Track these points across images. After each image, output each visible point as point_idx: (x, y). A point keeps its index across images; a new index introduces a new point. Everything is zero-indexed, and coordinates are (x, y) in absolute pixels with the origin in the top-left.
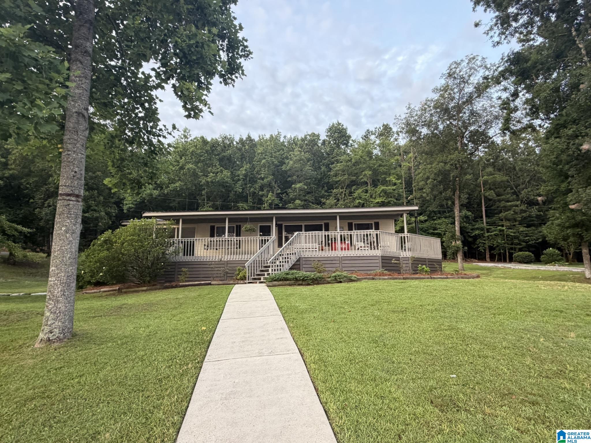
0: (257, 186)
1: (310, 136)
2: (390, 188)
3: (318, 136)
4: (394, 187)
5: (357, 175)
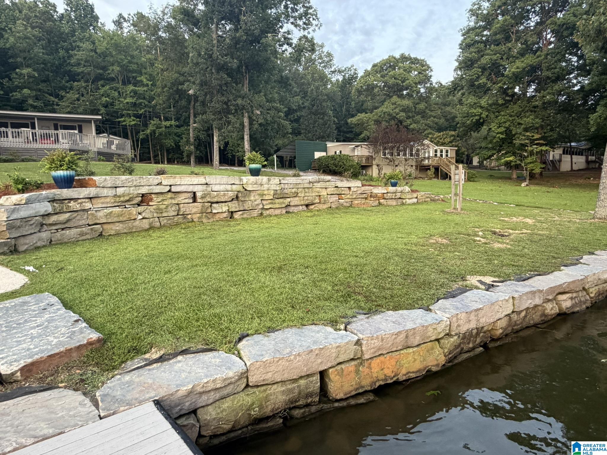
1: (41, 3)
2: (141, 89)
3: (54, 7)
4: (145, 89)
5: (104, 68)
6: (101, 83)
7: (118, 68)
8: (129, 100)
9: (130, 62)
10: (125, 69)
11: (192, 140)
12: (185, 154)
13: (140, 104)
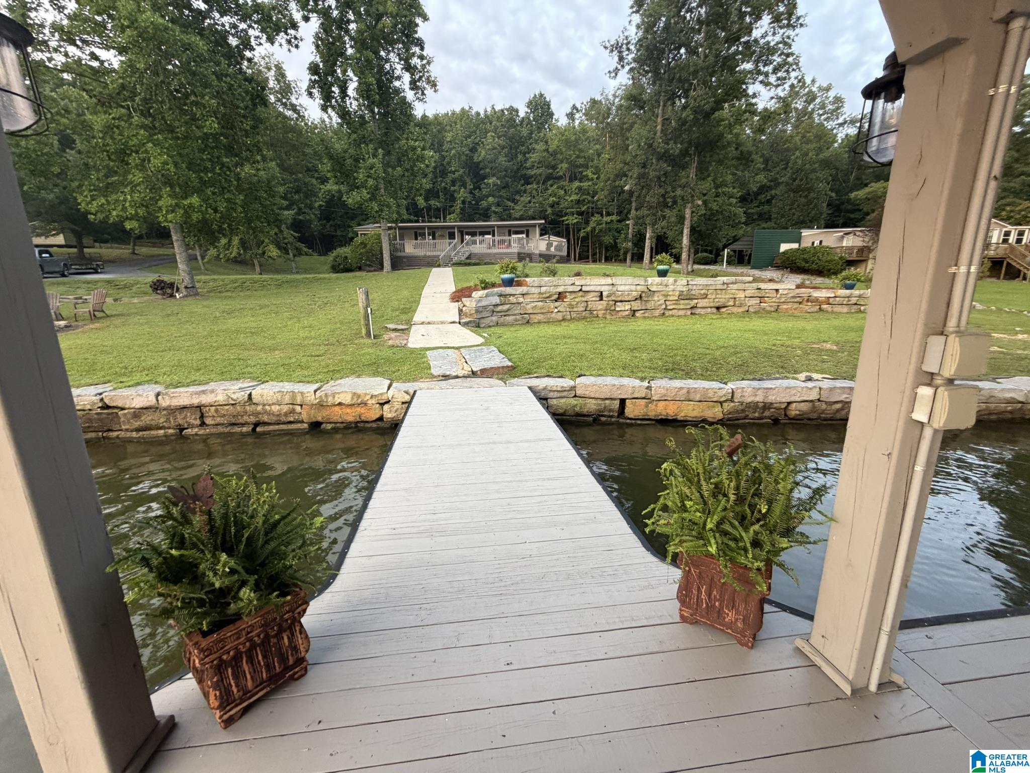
0: (448, 180)
1: (507, 110)
2: (585, 184)
3: (517, 111)
4: (590, 183)
5: (554, 167)
6: (550, 183)
7: (566, 166)
8: (574, 197)
9: (578, 157)
10: (572, 164)
11: (630, 236)
12: (622, 252)
13: (584, 200)
